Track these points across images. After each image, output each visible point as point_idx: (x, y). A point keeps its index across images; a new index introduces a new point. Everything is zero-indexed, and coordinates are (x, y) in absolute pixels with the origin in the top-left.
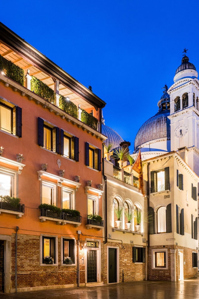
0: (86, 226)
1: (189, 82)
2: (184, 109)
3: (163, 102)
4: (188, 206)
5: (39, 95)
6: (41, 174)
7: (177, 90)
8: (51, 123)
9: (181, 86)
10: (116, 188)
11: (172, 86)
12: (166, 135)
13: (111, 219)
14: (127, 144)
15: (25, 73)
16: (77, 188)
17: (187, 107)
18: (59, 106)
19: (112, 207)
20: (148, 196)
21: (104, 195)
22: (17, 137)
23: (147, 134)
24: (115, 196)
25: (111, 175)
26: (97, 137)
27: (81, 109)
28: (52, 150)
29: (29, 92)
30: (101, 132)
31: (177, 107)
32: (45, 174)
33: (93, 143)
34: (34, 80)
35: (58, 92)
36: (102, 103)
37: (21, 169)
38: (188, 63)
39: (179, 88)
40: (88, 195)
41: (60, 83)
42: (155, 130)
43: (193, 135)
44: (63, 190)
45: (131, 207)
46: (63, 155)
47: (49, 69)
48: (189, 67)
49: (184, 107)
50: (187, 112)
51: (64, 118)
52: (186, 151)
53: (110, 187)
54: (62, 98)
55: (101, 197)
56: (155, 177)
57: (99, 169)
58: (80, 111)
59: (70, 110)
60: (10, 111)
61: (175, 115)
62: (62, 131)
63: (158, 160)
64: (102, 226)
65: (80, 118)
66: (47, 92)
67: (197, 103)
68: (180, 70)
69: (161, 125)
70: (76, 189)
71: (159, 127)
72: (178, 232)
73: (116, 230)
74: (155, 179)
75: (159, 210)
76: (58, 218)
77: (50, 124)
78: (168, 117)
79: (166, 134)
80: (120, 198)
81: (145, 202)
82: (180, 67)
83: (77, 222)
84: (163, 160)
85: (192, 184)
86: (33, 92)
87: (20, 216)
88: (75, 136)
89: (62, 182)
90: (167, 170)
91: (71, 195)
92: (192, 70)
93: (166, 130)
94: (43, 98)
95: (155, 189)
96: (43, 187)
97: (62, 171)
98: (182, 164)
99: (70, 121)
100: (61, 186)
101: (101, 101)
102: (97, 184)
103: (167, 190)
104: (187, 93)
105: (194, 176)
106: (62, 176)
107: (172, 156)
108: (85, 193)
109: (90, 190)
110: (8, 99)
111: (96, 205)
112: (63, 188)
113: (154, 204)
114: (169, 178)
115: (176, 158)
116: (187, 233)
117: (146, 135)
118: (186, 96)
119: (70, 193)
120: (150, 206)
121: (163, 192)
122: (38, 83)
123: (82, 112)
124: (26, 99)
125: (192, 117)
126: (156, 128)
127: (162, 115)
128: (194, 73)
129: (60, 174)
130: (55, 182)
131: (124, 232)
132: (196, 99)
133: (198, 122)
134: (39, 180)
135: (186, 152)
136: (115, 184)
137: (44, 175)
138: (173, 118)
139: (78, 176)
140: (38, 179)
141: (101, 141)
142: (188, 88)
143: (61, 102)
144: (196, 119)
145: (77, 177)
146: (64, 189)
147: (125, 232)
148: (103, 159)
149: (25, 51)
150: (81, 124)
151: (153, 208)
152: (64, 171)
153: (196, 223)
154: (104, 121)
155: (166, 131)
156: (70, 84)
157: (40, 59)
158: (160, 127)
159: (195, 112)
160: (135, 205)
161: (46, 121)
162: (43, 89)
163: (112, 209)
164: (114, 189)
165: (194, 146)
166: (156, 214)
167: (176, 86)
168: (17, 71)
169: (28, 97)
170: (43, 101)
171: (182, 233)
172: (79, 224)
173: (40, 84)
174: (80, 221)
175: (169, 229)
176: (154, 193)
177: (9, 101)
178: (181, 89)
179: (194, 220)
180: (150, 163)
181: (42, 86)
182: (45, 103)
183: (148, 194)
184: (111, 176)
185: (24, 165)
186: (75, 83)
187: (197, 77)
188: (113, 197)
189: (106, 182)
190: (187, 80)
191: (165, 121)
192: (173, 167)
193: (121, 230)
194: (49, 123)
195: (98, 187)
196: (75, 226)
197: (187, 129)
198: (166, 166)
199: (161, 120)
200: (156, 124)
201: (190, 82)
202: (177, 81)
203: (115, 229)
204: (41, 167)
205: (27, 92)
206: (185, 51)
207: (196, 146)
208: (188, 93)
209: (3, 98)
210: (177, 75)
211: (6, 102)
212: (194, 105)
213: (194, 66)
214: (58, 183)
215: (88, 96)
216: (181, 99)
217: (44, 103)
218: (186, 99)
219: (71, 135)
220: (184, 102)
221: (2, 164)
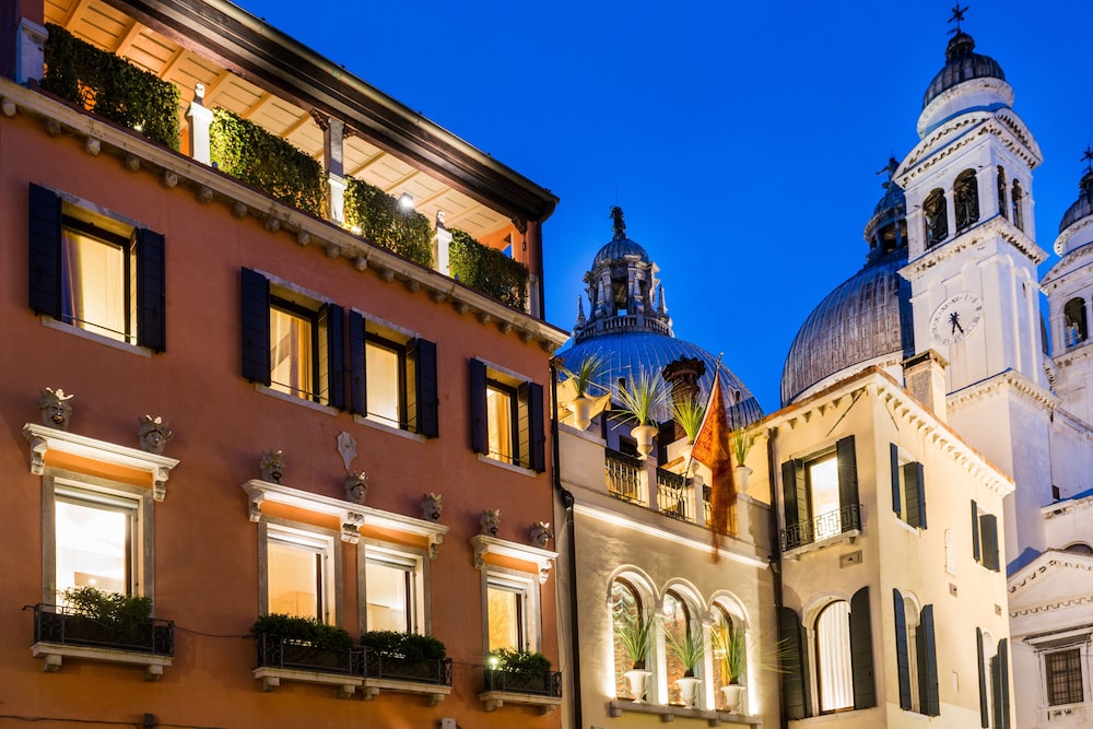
0: (481, 699)
1: (979, 129)
2: (963, 231)
3: (883, 225)
4: (956, 595)
5: (248, 181)
6: (259, 493)
7: (930, 168)
8: (303, 291)
9: (945, 147)
10: (620, 538)
11: (913, 154)
12: (899, 344)
13: (602, 666)
14: (691, 368)
15: (182, 100)
16: (433, 545)
17: (974, 225)
18: (343, 221)
19: (603, 615)
20: (774, 565)
21: (563, 570)
22: (146, 353)
23: (824, 348)
24: (618, 569)
25: (593, 487)
26: (522, 334)
27: (449, 230)
28: (317, 400)
29: (192, 170)
30: (542, 319)
31: (933, 230)
32: (277, 496)
33: (503, 362)
34: (224, 122)
35: (335, 167)
36: (539, 197)
37: (163, 478)
38: (970, 55)
39: (938, 155)
40: (489, 573)
41: (346, 132)
42: (856, 330)
43: (1003, 327)
44: (367, 555)
45: (696, 611)
46: (364, 414)
47: (293, 78)
48: (974, 72)
49: (963, 225)
50: (974, 242)
51: (363, 265)
52: (935, 367)
53: (593, 535)
54: (356, 191)
55: (547, 576)
56: (801, 484)
57: (536, 464)
58: (443, 238)
59: (394, 235)
60: (121, 253)
61: (926, 261)
62: (359, 320)
63: (808, 415)
64: (557, 696)
65: (443, 264)
66: (290, 169)
67: (1016, 205)
68: (939, 87)
69: (879, 306)
70: (431, 551)
71: (869, 316)
72: (905, 704)
73: (625, 711)
74: (801, 494)
75: (823, 616)
76: (339, 672)
77: (300, 295)
78: (902, 272)
79: (899, 337)
80: (644, 576)
81: (760, 588)
82: (940, 79)
83: (432, 683)
84: (827, 412)
85: (974, 504)
86: (214, 169)
87: (157, 670)
88: (418, 336)
89: (358, 524)
90: (846, 448)
91: (411, 574)
92: (990, 80)
93: (899, 322)
94: (266, 191)
95: (803, 535)
96: (271, 547)
97: (357, 478)
98: (914, 422)
99: (391, 276)
100: (355, 541)
101: (532, 189)
102: (527, 526)
103: (849, 533)
104: (973, 172)
105: (979, 470)
106: (356, 500)
107: (863, 389)
108: (473, 563)
109: (493, 549)
110: (100, 204)
111: (529, 612)
112: (367, 546)
113: (803, 594)
114: (856, 482)
115: (884, 395)
116: (957, 704)
117: (824, 352)
118: (967, 181)
119: (408, 570)
120: (785, 605)
121: (834, 542)
122: (240, 136)
123: (450, 240)
124: (183, 199)
125: (994, 258)
126: (860, 321)
127: (882, 269)
128: (996, 90)
129: (348, 492)
130: (330, 525)
131: (664, 717)
132: (1009, 187)
133: (1021, 276)
134: (251, 520)
135: (933, 370)
136: (617, 521)
137: (269, 496)
138: (921, 273)
139: (434, 497)
140: (248, 518)
141: (544, 349)
142: (976, 153)
143: (354, 205)
144: (1012, 264)
145: (427, 498)
146: (373, 551)
147: (670, 717)
148: (555, 422)
149: (177, 10)
150: (446, 287)
151: (797, 610)
152: (362, 477)
153: (1000, 664)
154: (670, 323)
155: (898, 329)
156: (393, 133)
157: (245, 36)
158: (874, 316)
159: (1007, 239)
160: (715, 604)
161: (282, 282)
162: (265, 159)
163: (603, 624)
164: (613, 541)
165: (1010, 369)
166: (810, 634)
167: (927, 151)
168: (143, 92)
169: (194, 188)
170: (260, 202)
171: (929, 706)
172: (442, 691)
173: (252, 137)
174: (448, 681)
175: (865, 695)
176: (798, 551)
177: (106, 210)
178: (945, 158)
179: (991, 651)
180: (776, 429)
181: (262, 146)
182: (271, 209)
183: (774, 557)
184: (597, 492)
185: (172, 462)
186: (413, 124)
187: (1010, 103)
188: (606, 573)
189: (571, 515)
190: (970, 120)
191: (892, 292)
192: (870, 434)
193: (647, 709)
194: (296, 288)
195: (530, 536)
196: (427, 700)
197: (979, 308)
198: (841, 432)
199: (878, 289)
200: (857, 307)
201: (981, 127)
202: (929, 130)
203: (617, 704)
204: (259, 465)
205: (185, 167)
206: (958, 15)
207: (1019, 369)
208: (977, 170)
209: (77, 200)
210: (927, 108)
211: (93, 215)
212: (1002, 212)
213: (995, 64)
214: (343, 530)
215: (477, 176)
216: (949, 195)
217: (268, 211)
218: (969, 193)
219: (401, 332)
220: (961, 208)
221: (77, 464)
